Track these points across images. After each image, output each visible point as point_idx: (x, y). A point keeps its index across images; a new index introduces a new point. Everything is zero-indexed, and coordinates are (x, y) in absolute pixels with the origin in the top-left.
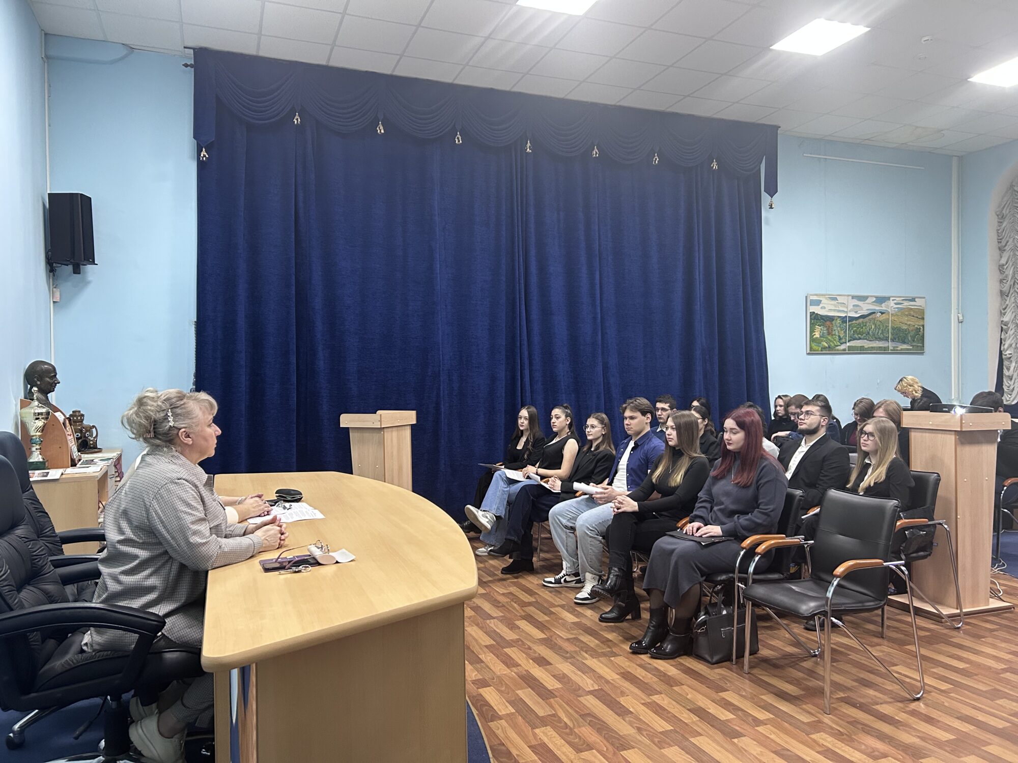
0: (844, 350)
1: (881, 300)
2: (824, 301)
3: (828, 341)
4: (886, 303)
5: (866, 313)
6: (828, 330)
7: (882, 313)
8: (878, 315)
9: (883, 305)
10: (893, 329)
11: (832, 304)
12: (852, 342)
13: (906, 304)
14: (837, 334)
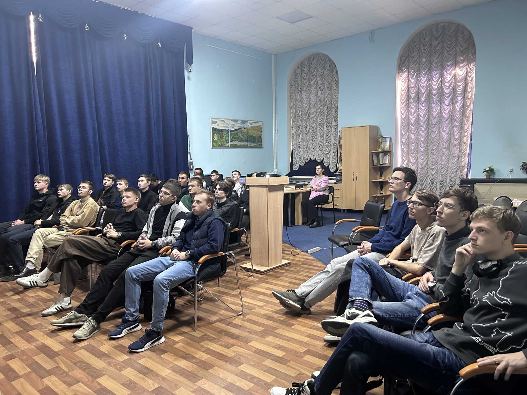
0: (228, 146)
1: (244, 122)
2: (218, 121)
3: (221, 142)
4: (246, 124)
5: (237, 128)
6: (220, 136)
7: (245, 128)
8: (243, 129)
10: (249, 136)
11: (222, 124)
12: (231, 142)
13: (255, 124)
14: (225, 138)
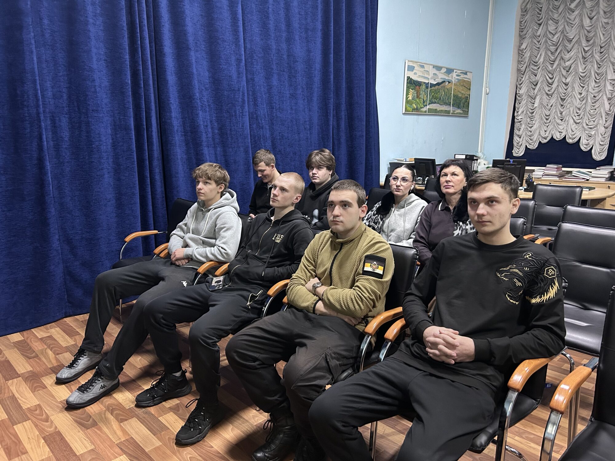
0: (426, 112)
1: (449, 71)
2: (417, 68)
3: (417, 104)
4: (451, 74)
5: (440, 81)
6: (417, 93)
7: (449, 82)
8: (446, 84)
9: (450, 76)
10: (454, 96)
11: (420, 71)
12: (431, 105)
13: (463, 76)
14: (422, 97)
